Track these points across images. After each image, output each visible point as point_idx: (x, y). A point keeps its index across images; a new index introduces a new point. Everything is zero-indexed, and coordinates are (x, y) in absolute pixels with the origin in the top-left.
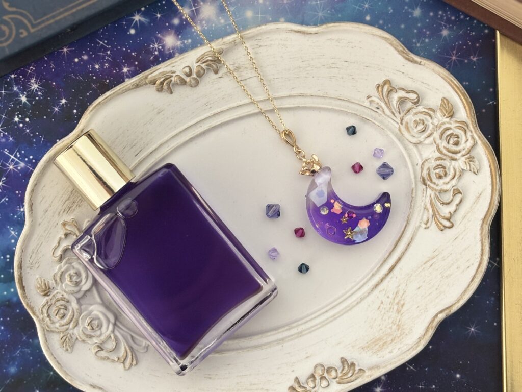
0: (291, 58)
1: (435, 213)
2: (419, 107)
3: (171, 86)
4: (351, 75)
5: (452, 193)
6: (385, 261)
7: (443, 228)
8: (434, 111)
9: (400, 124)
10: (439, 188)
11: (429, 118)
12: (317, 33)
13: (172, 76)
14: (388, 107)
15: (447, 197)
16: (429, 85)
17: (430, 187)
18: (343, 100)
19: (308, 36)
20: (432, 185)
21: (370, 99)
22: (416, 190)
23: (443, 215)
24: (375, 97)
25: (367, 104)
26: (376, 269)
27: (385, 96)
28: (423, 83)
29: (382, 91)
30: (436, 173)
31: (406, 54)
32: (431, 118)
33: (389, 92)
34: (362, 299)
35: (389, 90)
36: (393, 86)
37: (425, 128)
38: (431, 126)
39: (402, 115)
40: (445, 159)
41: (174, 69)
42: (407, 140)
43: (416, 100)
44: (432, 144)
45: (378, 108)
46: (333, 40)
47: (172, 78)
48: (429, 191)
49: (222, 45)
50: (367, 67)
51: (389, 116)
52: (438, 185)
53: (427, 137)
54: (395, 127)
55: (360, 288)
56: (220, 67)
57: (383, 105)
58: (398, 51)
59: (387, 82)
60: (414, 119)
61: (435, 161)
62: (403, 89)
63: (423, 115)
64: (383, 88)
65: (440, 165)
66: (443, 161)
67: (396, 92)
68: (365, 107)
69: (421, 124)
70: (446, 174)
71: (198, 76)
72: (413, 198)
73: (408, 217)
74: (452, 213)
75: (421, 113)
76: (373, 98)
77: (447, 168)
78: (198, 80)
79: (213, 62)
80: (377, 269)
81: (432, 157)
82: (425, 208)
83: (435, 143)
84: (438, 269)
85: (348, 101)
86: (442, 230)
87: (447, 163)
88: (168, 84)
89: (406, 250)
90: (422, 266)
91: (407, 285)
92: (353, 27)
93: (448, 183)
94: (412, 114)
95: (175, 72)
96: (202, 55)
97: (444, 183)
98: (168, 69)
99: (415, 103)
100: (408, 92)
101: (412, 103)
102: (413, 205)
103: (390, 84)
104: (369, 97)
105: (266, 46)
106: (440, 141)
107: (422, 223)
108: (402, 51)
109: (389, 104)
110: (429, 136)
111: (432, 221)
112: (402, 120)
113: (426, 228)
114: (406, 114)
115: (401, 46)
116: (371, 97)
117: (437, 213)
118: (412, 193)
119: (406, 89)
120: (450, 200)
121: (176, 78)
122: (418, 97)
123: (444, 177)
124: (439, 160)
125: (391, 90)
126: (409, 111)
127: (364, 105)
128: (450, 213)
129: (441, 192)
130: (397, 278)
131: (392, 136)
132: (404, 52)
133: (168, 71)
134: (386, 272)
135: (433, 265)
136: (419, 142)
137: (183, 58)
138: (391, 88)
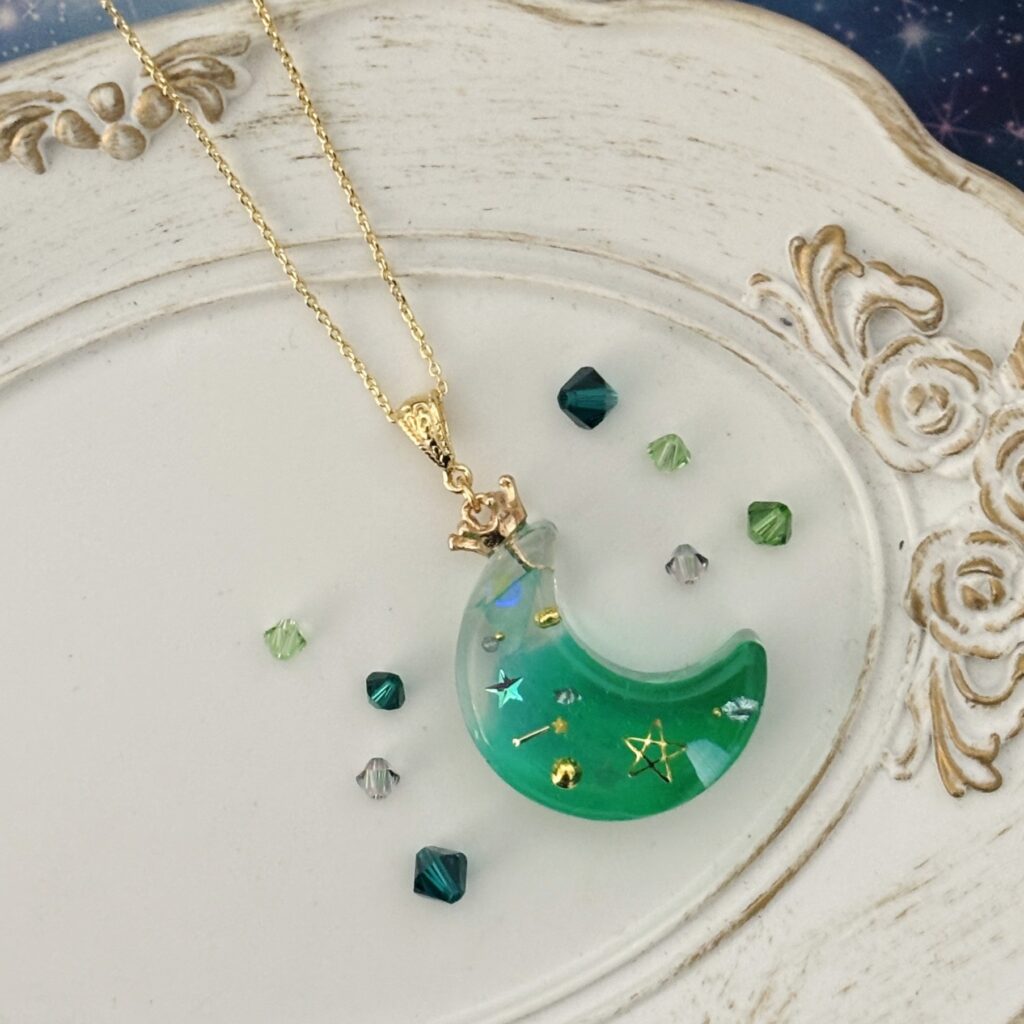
0: (493, 101)
1: (941, 728)
2: (935, 341)
3: (40, 148)
4: (705, 191)
5: (1011, 668)
6: (739, 873)
7: (961, 789)
8: (988, 363)
9: (858, 392)
10: (967, 643)
11: (967, 386)
12: (601, 25)
13: (49, 113)
14: (825, 325)
15: (994, 679)
16: (984, 268)
17: (936, 635)
18: (667, 276)
19: (569, 30)
20: (945, 628)
21: (765, 286)
22: (884, 637)
23: (969, 742)
24: (783, 280)
25: (750, 300)
26: (701, 898)
27: (820, 284)
28: (965, 256)
29: (811, 265)
30: (965, 588)
31: (916, 143)
32: (977, 389)
33: (836, 271)
34: (637, 1001)
35: (837, 265)
36: (853, 250)
37: (950, 421)
38: (971, 418)
39: (870, 361)
40: (1003, 543)
41: (58, 88)
42: (878, 452)
43: (931, 315)
44: (967, 478)
45: (787, 323)
46: (660, 56)
47: (46, 120)
48: (931, 647)
49: (250, 22)
50: (769, 169)
51: (822, 359)
52: (965, 631)
53: (951, 454)
54: (839, 399)
55: (633, 961)
56: (230, 101)
57: (808, 313)
58: (890, 130)
59: (833, 234)
60: (913, 383)
61: (967, 543)
62: (888, 270)
63: (947, 373)
64: (815, 252)
65: (984, 562)
66: (995, 548)
67: (861, 276)
68: (741, 311)
69: (935, 405)
70: (998, 598)
71: (144, 124)
72: (868, 662)
73: (843, 730)
74: (1003, 737)
75: (943, 362)
76: (774, 286)
77: (1008, 574)
78: (142, 138)
79: (207, 81)
80: (707, 898)
81: (961, 529)
82: (909, 707)
83: (978, 477)
84: (922, 933)
85: (684, 281)
86: (957, 795)
87: (1007, 557)
88: (31, 141)
89: (819, 844)
90: (866, 912)
91: (804, 971)
92: (737, 20)
93: (1004, 628)
94: (909, 363)
95: (60, 99)
96: (170, 49)
97: (990, 629)
98: (39, 84)
99: (926, 326)
100: (905, 281)
101: (915, 322)
102: (864, 689)
103: (844, 243)
104: (759, 278)
105: (409, 44)
106: (997, 474)
107: (891, 757)
108: (904, 131)
109: (831, 316)
110: (957, 453)
111: (926, 758)
112: (869, 379)
113: (898, 778)
114: (884, 361)
115: (902, 111)
116: (769, 280)
117: (947, 732)
118: (869, 645)
119: (900, 272)
120: (1000, 693)
121: (62, 122)
122: (940, 305)
123: (990, 606)
124: (982, 542)
125: (845, 267)
126: (897, 351)
127: (740, 306)
128: (995, 737)
129: (972, 655)
130: (770, 940)
131: (823, 429)
132: (909, 138)
133: (36, 91)
134: (737, 917)
135: (909, 912)
136: (918, 466)
137: (97, 52)
138: (844, 260)
